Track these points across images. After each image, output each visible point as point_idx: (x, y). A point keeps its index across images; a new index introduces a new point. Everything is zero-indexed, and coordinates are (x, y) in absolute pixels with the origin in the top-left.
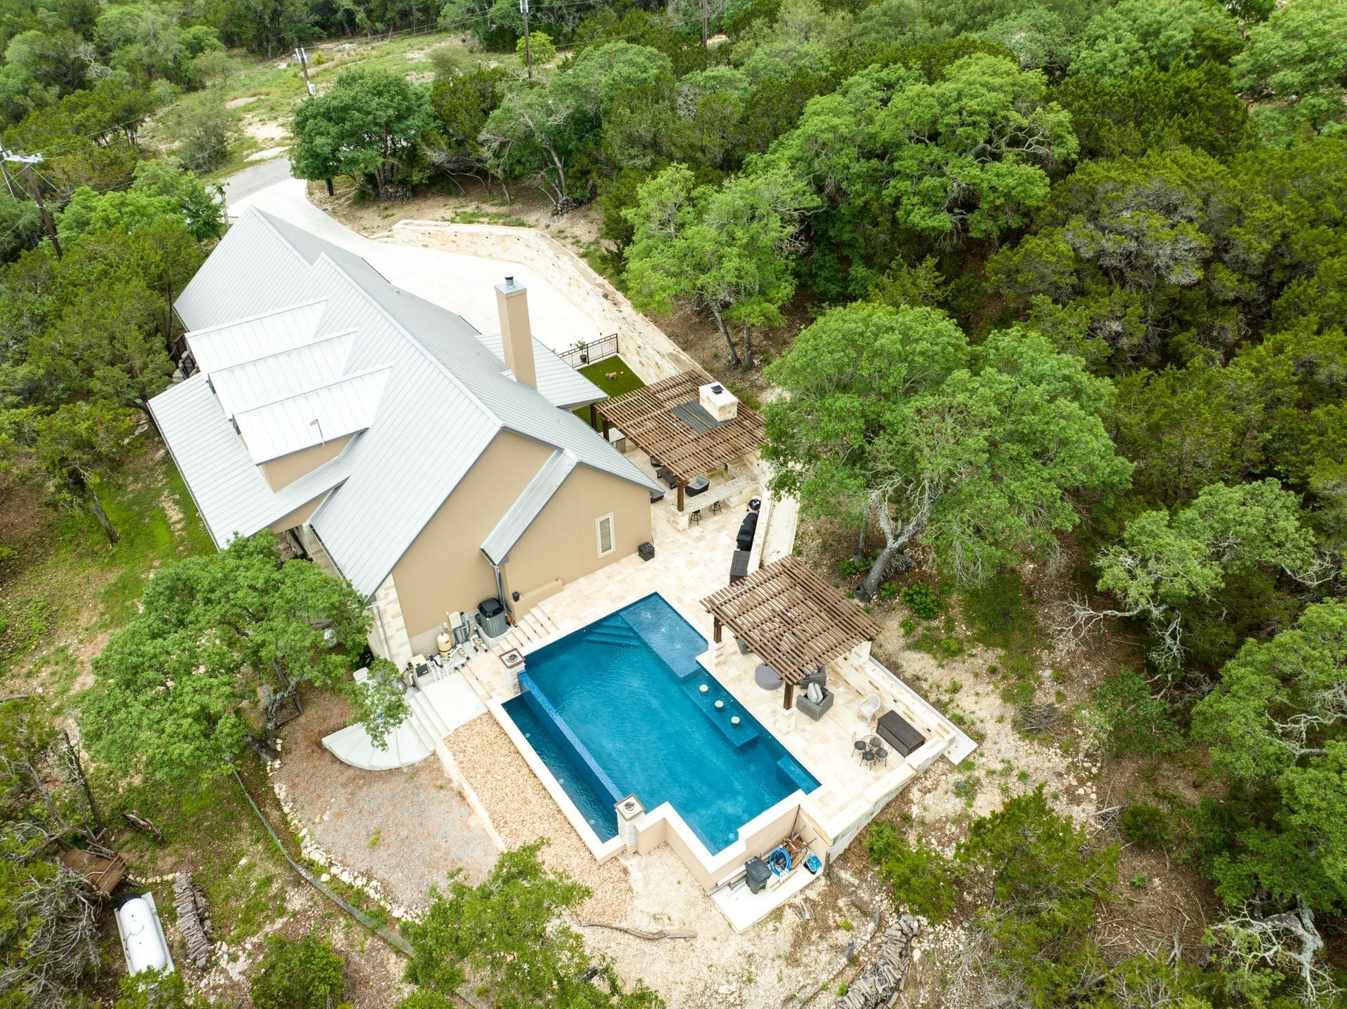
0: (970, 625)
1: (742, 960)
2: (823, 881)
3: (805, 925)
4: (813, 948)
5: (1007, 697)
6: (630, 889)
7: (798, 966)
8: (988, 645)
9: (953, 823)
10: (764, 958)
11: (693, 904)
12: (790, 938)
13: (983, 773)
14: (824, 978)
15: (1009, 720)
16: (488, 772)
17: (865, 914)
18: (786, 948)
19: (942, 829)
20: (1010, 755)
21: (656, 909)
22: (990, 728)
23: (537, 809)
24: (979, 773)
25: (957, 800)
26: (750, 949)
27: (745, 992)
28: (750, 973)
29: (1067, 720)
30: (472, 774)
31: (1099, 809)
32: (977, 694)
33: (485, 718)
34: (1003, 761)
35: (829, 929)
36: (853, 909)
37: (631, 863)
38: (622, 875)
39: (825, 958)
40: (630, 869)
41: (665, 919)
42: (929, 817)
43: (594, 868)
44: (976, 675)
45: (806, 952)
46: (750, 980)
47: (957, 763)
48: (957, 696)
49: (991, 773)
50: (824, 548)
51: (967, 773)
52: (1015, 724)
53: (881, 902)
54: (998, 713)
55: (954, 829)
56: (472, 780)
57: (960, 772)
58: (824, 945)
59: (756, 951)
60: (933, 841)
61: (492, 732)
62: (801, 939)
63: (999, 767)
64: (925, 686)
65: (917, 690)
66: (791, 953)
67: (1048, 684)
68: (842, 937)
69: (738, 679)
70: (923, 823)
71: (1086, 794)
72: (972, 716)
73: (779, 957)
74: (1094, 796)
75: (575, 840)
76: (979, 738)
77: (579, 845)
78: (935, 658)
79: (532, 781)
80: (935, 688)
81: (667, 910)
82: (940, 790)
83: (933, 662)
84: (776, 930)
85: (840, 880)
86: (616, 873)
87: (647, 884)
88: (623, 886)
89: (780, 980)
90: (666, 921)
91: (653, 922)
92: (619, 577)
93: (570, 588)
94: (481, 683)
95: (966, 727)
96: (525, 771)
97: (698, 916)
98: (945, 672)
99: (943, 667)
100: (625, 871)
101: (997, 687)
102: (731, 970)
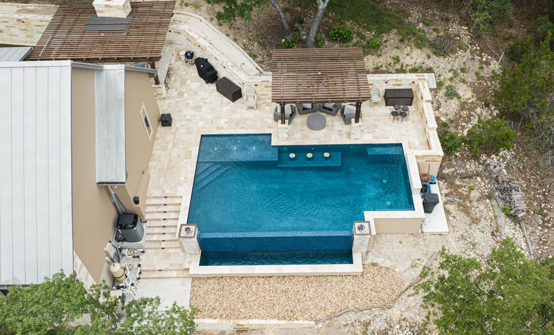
0: (370, 30)
1: (461, 242)
2: (441, 183)
3: (459, 204)
4: (473, 209)
5: (419, 46)
6: (388, 269)
7: (480, 220)
8: (388, 32)
9: (462, 110)
10: (467, 231)
11: (417, 244)
12: (463, 214)
13: (448, 82)
14: (491, 214)
15: (431, 54)
16: (243, 302)
17: (470, 177)
18: (468, 220)
19: (461, 116)
20: (449, 67)
21: (408, 264)
22: (429, 63)
23: (295, 288)
24: (448, 83)
25: (453, 100)
26: (459, 234)
27: (478, 252)
28: (470, 243)
29: (448, 37)
30: (237, 313)
31: (497, 60)
32: (408, 55)
33: (196, 283)
34: (449, 71)
35: (468, 196)
36: (465, 180)
37: (370, 258)
38: (376, 267)
39: (482, 207)
40: (374, 261)
41: (417, 262)
42: (451, 116)
43: (361, 278)
44: (397, 48)
45: (474, 213)
46: (474, 245)
47: (435, 87)
48: (401, 62)
49: (451, 79)
50: (263, 45)
51: (444, 87)
52: (435, 53)
53: (471, 166)
54: (424, 55)
55: (465, 112)
56: (242, 316)
57: (440, 89)
58: (475, 204)
59: (461, 233)
60: (463, 124)
61: (212, 284)
62: (466, 211)
63: (451, 75)
64: (384, 69)
65: (383, 72)
66: (471, 219)
67: (426, 30)
68: (475, 194)
69: (305, 136)
70: (452, 121)
71: (487, 59)
72: (416, 65)
73: (470, 225)
74: (489, 57)
75: (335, 279)
76: (430, 70)
77: (339, 279)
78: (373, 55)
79: (272, 281)
80: (389, 67)
81: (413, 258)
82: (443, 103)
83: (374, 57)
84: (454, 217)
85: (448, 174)
86: (373, 270)
87: (390, 258)
88: (383, 271)
89: (483, 232)
90: (419, 262)
91: (414, 269)
92: (170, 145)
93: (152, 172)
94: (166, 270)
95: (419, 70)
96: (261, 281)
97: (425, 246)
98: (384, 56)
99: (380, 55)
100: (374, 265)
101: (411, 46)
102: (463, 250)
